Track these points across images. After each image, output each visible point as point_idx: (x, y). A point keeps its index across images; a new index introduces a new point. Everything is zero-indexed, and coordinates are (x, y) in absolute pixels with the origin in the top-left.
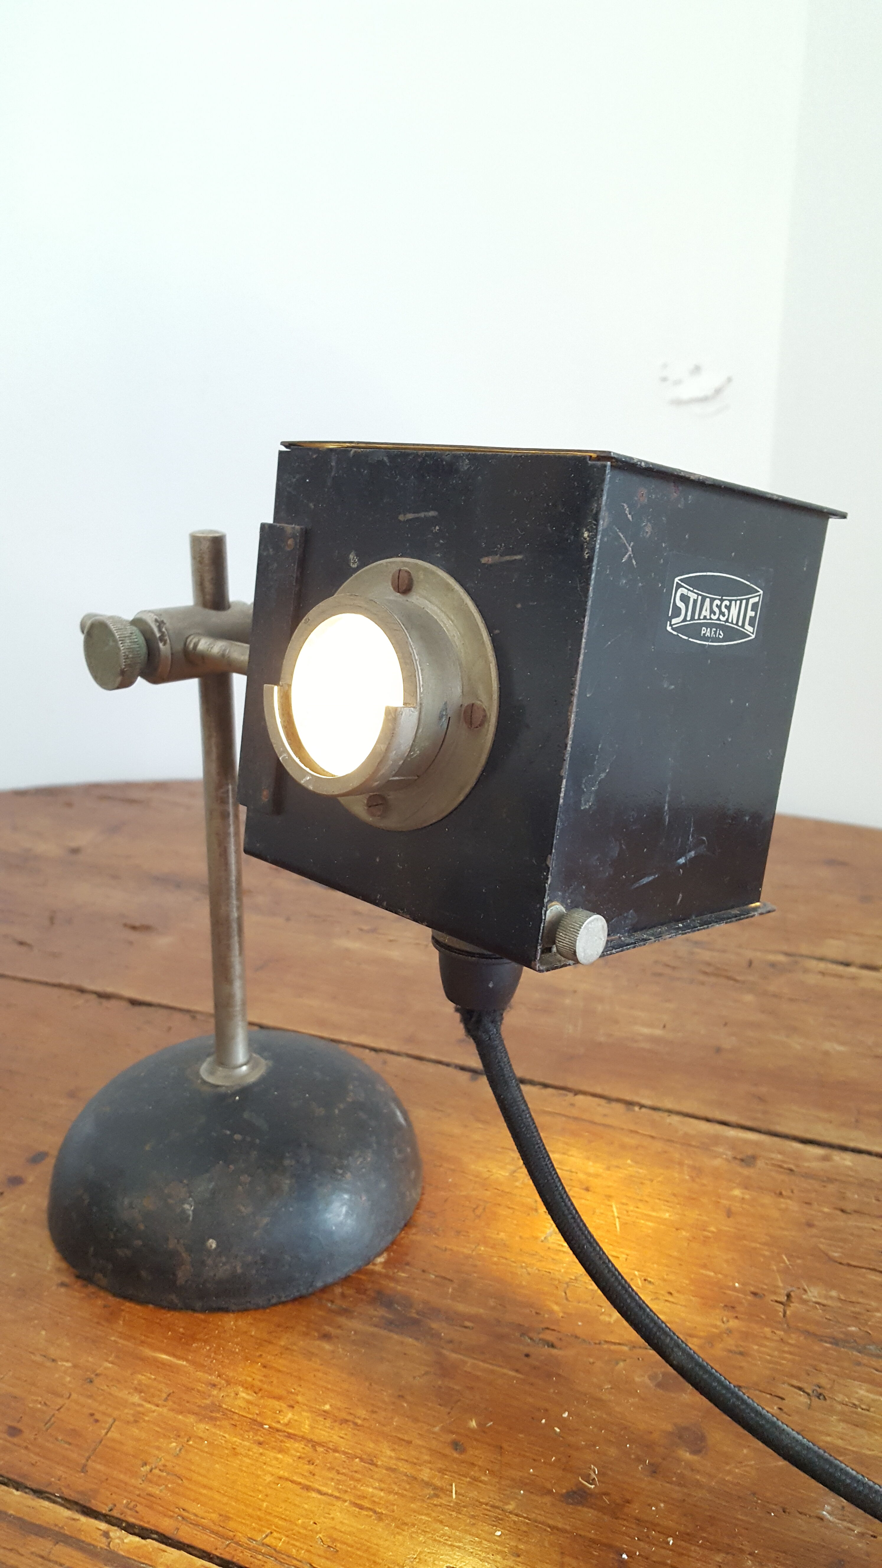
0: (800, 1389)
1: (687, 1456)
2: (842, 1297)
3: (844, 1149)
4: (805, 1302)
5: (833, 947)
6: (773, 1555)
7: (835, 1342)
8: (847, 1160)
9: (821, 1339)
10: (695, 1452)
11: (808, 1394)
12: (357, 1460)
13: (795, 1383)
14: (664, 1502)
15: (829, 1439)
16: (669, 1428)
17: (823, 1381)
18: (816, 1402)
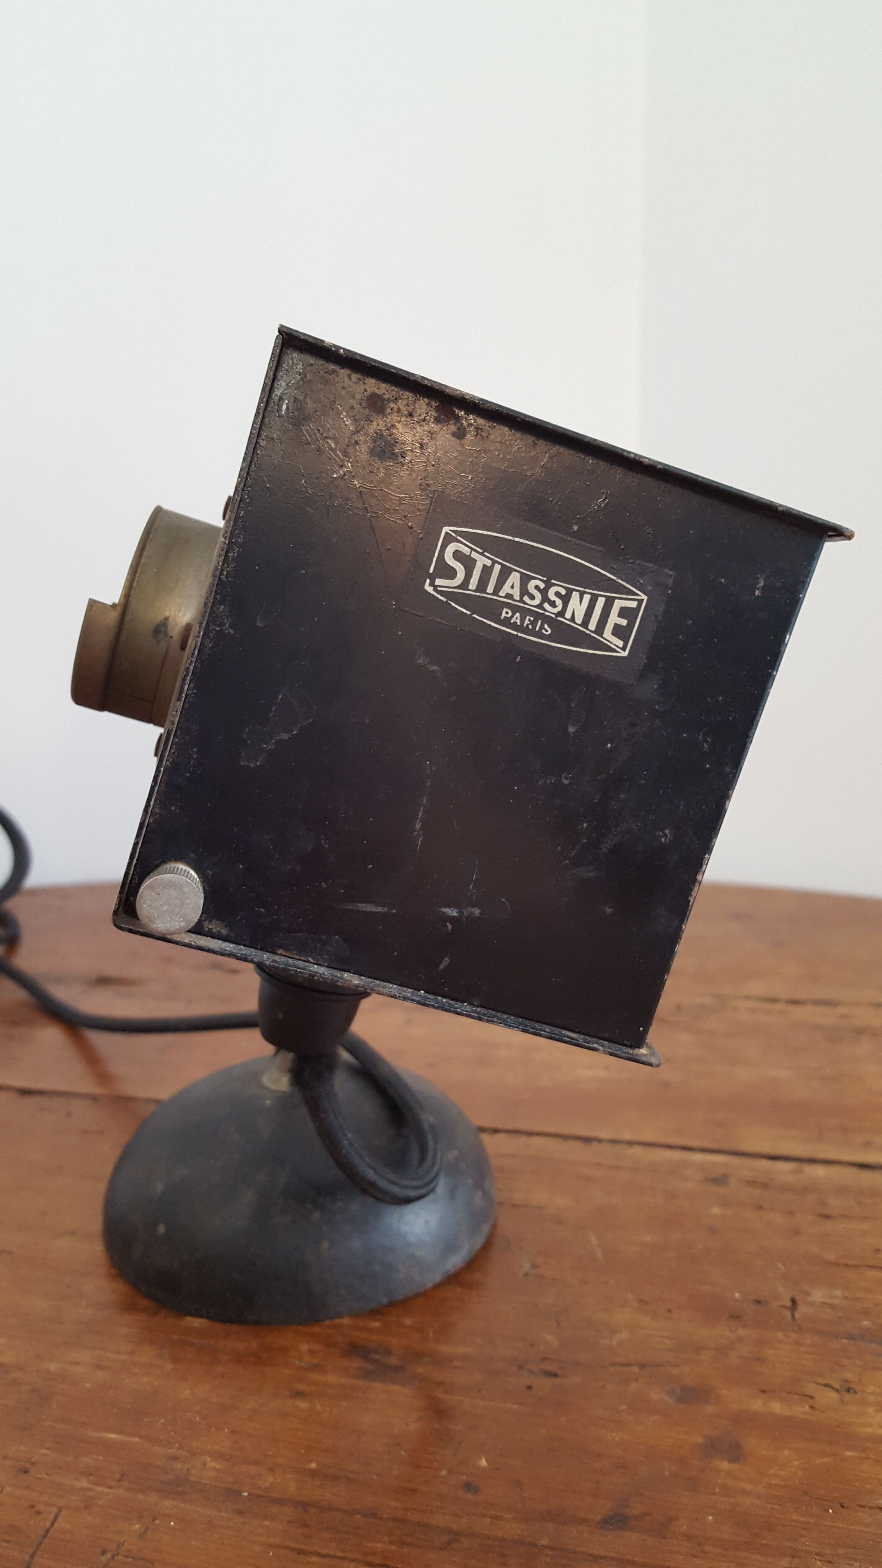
0: (827, 1385)
1: (725, 1465)
2: (847, 1295)
3: (812, 1161)
4: (811, 1304)
5: (757, 987)
6: (841, 1552)
7: (850, 1337)
8: (819, 1172)
9: (837, 1336)
10: (732, 1460)
11: (837, 1390)
12: (358, 1516)
13: (820, 1380)
14: (711, 1514)
15: (869, 1430)
16: (700, 1440)
17: (849, 1376)
18: (847, 1397)
